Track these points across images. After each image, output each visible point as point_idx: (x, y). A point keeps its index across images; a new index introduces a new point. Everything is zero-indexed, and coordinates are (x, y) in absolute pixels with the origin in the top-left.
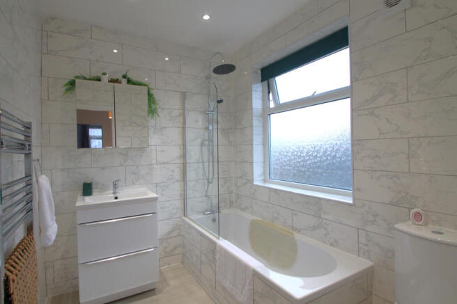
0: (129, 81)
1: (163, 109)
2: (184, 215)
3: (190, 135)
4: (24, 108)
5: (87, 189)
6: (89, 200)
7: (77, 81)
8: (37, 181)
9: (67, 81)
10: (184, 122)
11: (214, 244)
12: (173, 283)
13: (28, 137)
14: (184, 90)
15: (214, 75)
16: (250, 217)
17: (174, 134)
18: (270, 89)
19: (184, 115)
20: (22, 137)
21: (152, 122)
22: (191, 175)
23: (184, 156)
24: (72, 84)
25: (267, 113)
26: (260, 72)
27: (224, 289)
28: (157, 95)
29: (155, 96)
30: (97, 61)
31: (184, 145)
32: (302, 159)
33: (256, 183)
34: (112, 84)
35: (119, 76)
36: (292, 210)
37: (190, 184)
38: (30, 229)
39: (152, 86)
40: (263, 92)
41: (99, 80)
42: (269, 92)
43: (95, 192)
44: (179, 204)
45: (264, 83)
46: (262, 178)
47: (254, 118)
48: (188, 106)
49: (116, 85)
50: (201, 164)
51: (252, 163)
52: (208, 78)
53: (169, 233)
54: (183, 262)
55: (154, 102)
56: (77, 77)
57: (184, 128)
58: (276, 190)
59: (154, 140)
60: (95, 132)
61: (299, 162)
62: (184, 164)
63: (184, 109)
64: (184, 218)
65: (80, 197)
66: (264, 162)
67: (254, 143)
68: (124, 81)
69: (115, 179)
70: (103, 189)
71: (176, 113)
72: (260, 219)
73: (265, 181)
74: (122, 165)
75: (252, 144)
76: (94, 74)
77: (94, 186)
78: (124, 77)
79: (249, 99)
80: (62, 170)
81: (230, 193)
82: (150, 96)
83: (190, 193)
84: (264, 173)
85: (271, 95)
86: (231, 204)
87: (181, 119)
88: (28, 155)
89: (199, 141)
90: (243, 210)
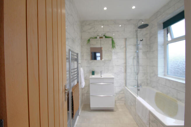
0: (106, 37)
1: (118, 46)
2: (126, 86)
3: (128, 55)
4: (77, 49)
5: (93, 73)
6: (93, 76)
7: (90, 39)
8: (80, 69)
9: (87, 40)
10: (126, 50)
11: (135, 98)
12: (120, 110)
13: (78, 57)
14: (126, 37)
15: (139, 30)
16: (155, 91)
17: (122, 55)
18: (168, 31)
19: (126, 47)
20: (76, 57)
21: (113, 50)
22: (128, 70)
23: (126, 63)
24: (89, 40)
25: (166, 43)
26: (162, 24)
27: (139, 116)
28: (116, 41)
29: (114, 41)
30: (96, 32)
31: (126, 59)
32: (177, 65)
33: (159, 76)
34: (100, 39)
35: (102, 36)
36: (177, 90)
37: (128, 74)
38: (78, 82)
39: (113, 37)
40: (164, 33)
41: (96, 38)
42: (168, 33)
43: (95, 74)
44: (123, 81)
45: (164, 29)
46: (163, 74)
47: (159, 46)
48: (127, 44)
49: (102, 39)
50: (133, 67)
51: (157, 67)
52: (136, 31)
53: (120, 92)
54: (125, 104)
55: (114, 43)
56: (90, 38)
57: (126, 52)
58: (169, 80)
59: (114, 57)
60: (98, 55)
61: (176, 67)
62: (126, 66)
63: (126, 45)
64: (125, 87)
65: (91, 75)
66: (165, 67)
67: (159, 57)
68: (104, 37)
69: (101, 70)
70: (98, 73)
71: (122, 47)
72: (161, 92)
73: (165, 75)
74: (103, 66)
75: (157, 58)
76: (95, 36)
77: (95, 72)
78: (104, 36)
79: (156, 38)
80: (87, 67)
81: (147, 79)
82: (113, 41)
83: (128, 78)
84: (164, 72)
85: (169, 34)
86: (147, 84)
87: (125, 49)
88: (78, 62)
89: (132, 57)
90: (153, 87)
